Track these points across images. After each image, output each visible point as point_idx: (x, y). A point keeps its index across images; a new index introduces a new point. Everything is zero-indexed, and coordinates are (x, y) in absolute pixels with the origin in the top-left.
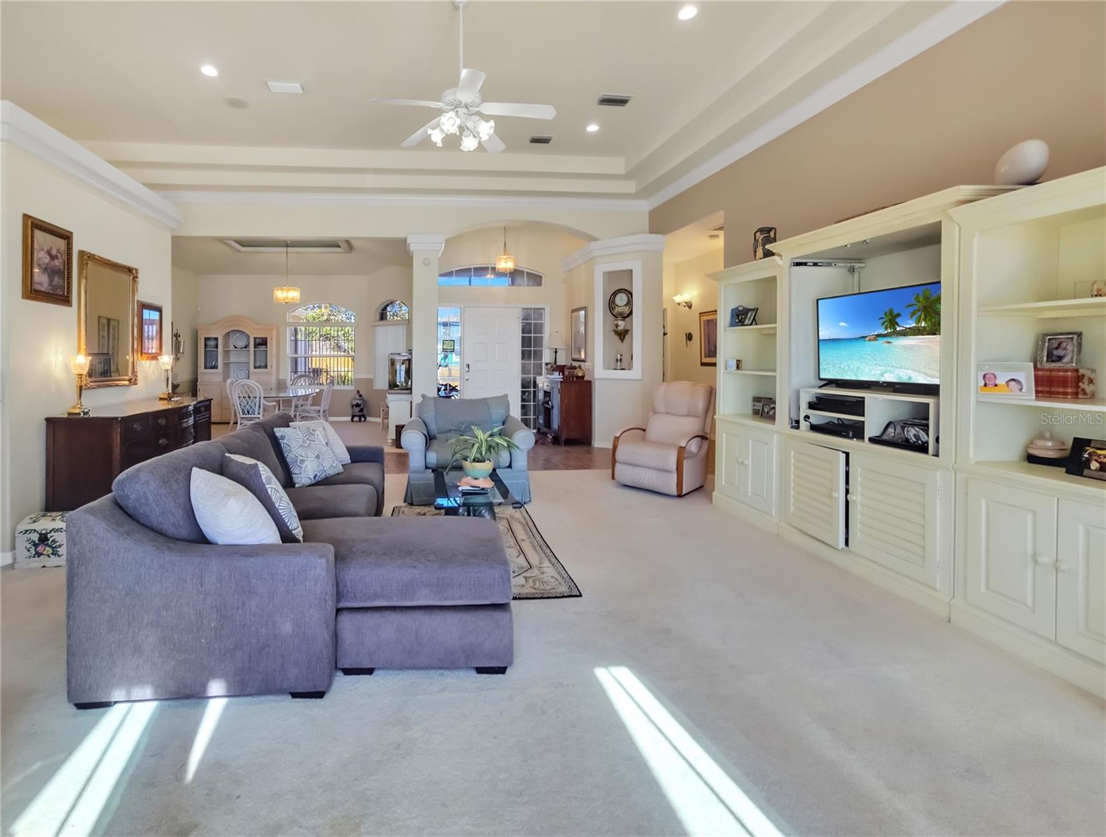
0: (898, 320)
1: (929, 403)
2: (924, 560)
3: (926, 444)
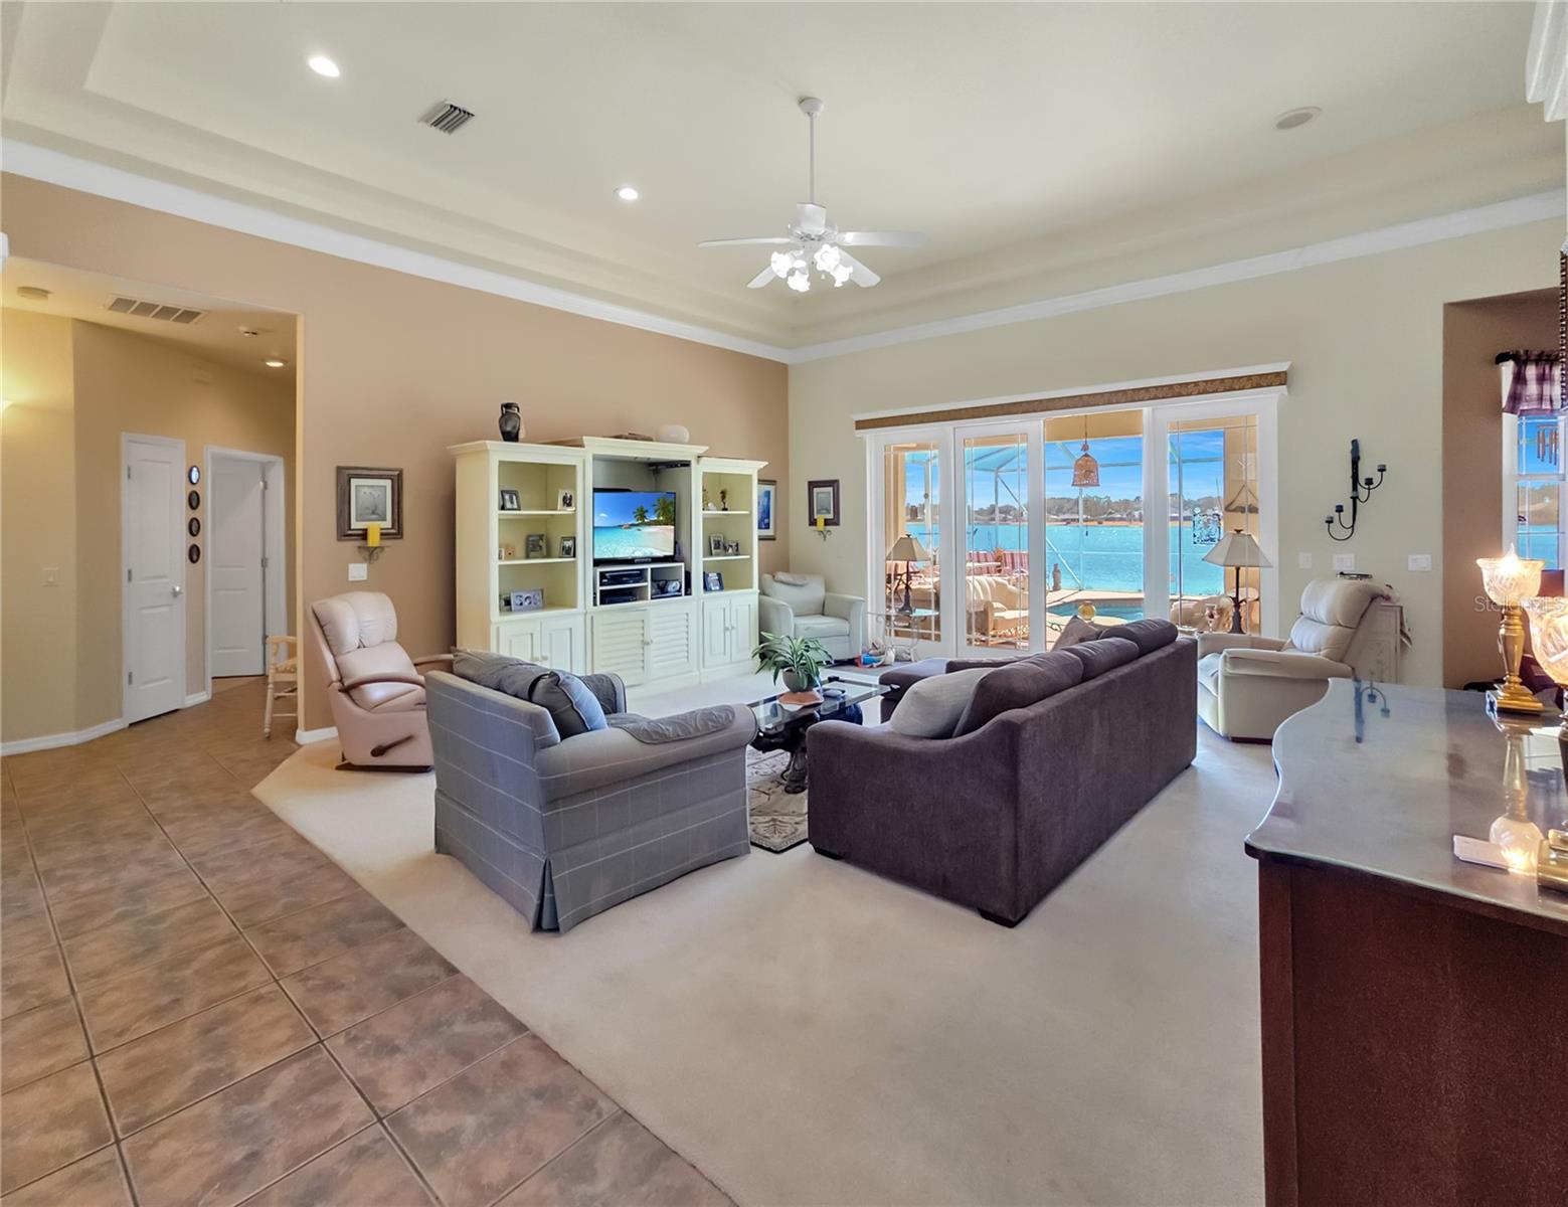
0: (646, 515)
1: (681, 567)
2: (688, 657)
3: (679, 591)
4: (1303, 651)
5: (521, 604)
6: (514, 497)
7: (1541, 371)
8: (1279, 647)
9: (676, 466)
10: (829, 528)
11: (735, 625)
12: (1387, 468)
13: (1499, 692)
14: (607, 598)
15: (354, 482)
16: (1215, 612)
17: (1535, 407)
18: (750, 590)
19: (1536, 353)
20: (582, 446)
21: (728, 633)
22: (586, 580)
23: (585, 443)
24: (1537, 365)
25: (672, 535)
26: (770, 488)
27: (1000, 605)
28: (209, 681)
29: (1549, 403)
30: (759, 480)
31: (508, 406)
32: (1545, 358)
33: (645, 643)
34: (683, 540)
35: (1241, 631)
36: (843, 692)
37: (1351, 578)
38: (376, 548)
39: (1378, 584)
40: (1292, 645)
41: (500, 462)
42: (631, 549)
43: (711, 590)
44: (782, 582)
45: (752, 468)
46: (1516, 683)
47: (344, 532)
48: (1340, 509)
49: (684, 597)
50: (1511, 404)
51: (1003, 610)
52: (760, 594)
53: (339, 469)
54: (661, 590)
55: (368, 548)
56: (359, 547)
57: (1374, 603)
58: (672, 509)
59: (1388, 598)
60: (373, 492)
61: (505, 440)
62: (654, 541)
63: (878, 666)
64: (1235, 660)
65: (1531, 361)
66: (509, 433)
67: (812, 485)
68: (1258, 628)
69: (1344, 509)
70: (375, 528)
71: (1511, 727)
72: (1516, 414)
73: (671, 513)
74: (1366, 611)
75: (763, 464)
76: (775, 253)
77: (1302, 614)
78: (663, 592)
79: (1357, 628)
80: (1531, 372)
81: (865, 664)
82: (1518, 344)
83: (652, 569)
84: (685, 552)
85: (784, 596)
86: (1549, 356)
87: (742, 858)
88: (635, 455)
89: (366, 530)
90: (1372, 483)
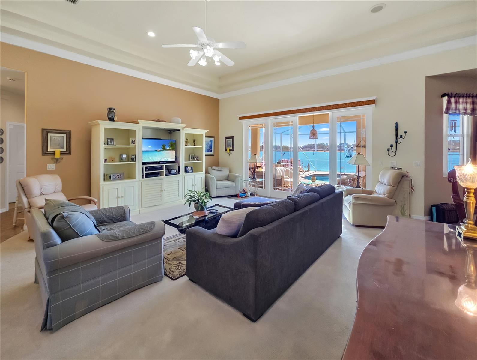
0: (165, 147)
1: (176, 165)
2: (178, 195)
3: (176, 173)
4: (379, 195)
5: (115, 178)
6: (112, 141)
7: (456, 100)
8: (371, 193)
9: (176, 131)
10: (231, 152)
11: (196, 184)
12: (407, 132)
13: (462, 227)
14: (147, 175)
15: (49, 135)
16: (351, 180)
17: (454, 112)
18: (202, 172)
19: (454, 93)
20: (138, 123)
21: (193, 187)
22: (139, 169)
23: (139, 122)
24: (455, 98)
25: (175, 153)
26: (213, 139)
27: (287, 177)
28: (8, 205)
29: (458, 111)
30: (205, 136)
31: (110, 109)
32: (457, 95)
33: (162, 191)
34: (178, 156)
35: (360, 187)
36: (217, 211)
37: (395, 169)
38: (58, 158)
39: (404, 170)
40: (376, 192)
41: (105, 128)
42: (160, 158)
43: (188, 172)
44: (214, 169)
45: (203, 132)
46: (471, 224)
47: (45, 152)
48: (392, 146)
49: (177, 175)
50: (447, 111)
51: (288, 178)
52: (205, 173)
53: (43, 130)
54: (169, 173)
55: (55, 158)
56: (52, 158)
57: (403, 178)
58: (174, 145)
59: (407, 176)
60: (58, 138)
61: (109, 120)
62: (168, 156)
63: (244, 197)
64: (356, 198)
65: (453, 96)
66: (110, 118)
67: (226, 138)
68: (365, 186)
69: (393, 146)
70: (58, 151)
71: (468, 245)
72: (448, 114)
73: (174, 146)
74: (400, 181)
75: (207, 131)
76: (191, 50)
77: (379, 181)
78: (170, 173)
79: (397, 187)
80: (453, 100)
81: (240, 196)
82: (449, 91)
83: (165, 165)
84: (178, 159)
85: (214, 174)
86: (458, 95)
87: (159, 282)
88: (159, 127)
89: (54, 152)
90: (402, 137)
